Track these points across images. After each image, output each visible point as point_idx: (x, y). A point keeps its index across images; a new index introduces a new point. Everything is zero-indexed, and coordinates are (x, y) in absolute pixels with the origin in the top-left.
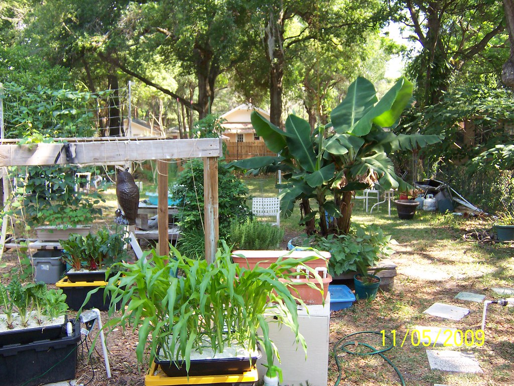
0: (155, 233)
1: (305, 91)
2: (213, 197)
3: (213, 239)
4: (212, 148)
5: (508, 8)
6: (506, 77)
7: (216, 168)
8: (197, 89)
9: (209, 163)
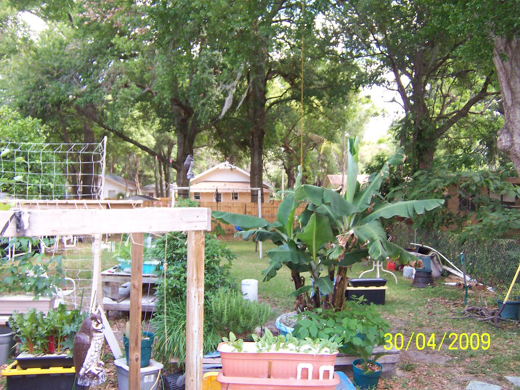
0: (125, 304)
1: (284, 151)
2: (198, 279)
3: (197, 330)
4: (198, 219)
5: (502, 75)
6: (502, 144)
7: (202, 243)
8: (176, 146)
9: (194, 238)
